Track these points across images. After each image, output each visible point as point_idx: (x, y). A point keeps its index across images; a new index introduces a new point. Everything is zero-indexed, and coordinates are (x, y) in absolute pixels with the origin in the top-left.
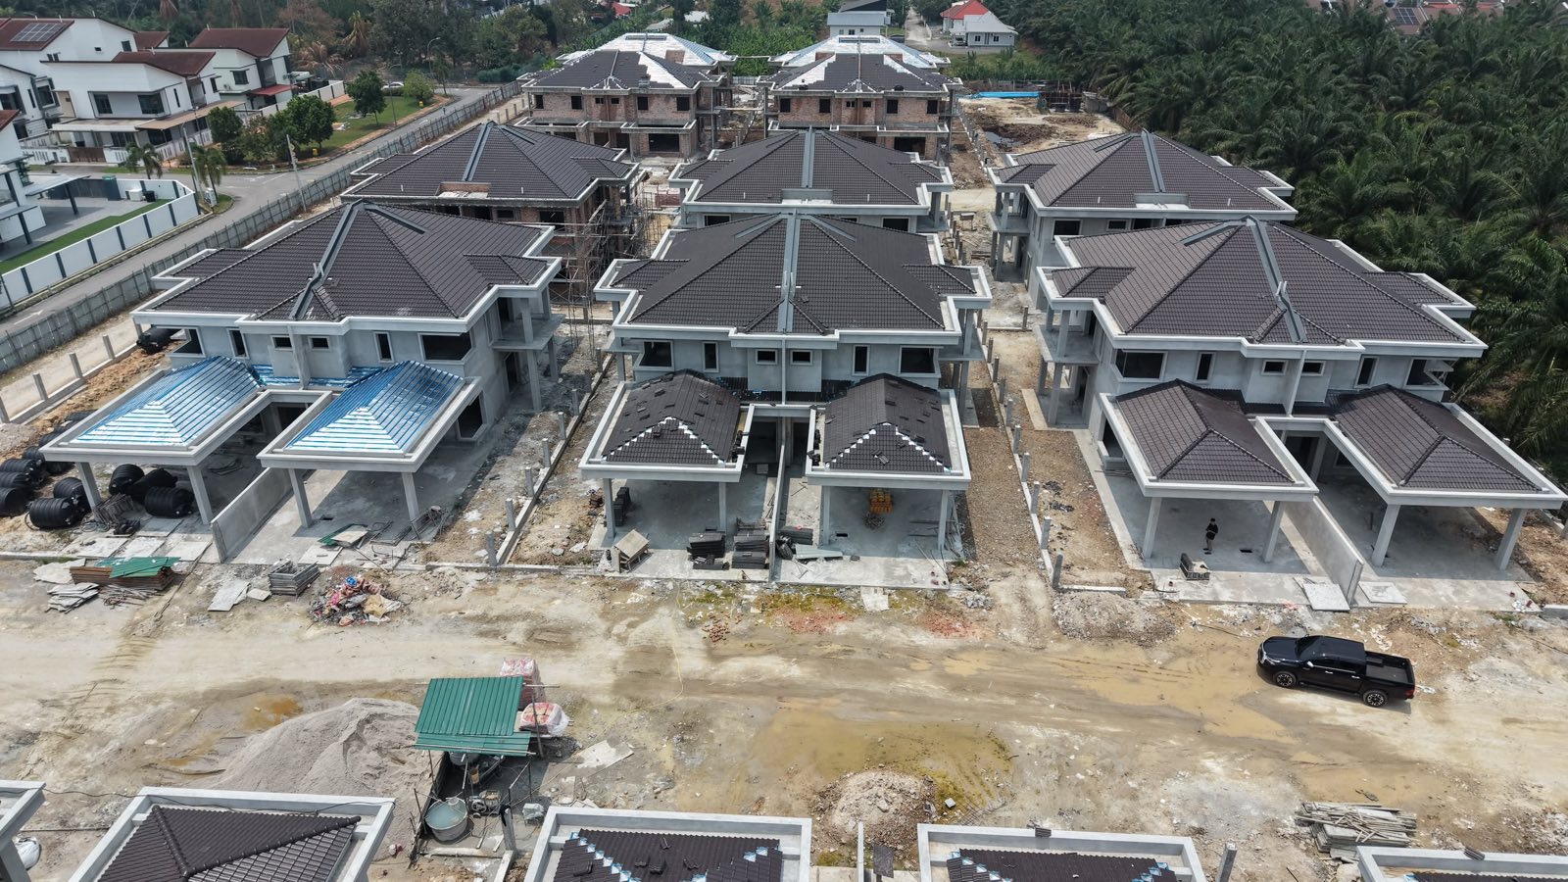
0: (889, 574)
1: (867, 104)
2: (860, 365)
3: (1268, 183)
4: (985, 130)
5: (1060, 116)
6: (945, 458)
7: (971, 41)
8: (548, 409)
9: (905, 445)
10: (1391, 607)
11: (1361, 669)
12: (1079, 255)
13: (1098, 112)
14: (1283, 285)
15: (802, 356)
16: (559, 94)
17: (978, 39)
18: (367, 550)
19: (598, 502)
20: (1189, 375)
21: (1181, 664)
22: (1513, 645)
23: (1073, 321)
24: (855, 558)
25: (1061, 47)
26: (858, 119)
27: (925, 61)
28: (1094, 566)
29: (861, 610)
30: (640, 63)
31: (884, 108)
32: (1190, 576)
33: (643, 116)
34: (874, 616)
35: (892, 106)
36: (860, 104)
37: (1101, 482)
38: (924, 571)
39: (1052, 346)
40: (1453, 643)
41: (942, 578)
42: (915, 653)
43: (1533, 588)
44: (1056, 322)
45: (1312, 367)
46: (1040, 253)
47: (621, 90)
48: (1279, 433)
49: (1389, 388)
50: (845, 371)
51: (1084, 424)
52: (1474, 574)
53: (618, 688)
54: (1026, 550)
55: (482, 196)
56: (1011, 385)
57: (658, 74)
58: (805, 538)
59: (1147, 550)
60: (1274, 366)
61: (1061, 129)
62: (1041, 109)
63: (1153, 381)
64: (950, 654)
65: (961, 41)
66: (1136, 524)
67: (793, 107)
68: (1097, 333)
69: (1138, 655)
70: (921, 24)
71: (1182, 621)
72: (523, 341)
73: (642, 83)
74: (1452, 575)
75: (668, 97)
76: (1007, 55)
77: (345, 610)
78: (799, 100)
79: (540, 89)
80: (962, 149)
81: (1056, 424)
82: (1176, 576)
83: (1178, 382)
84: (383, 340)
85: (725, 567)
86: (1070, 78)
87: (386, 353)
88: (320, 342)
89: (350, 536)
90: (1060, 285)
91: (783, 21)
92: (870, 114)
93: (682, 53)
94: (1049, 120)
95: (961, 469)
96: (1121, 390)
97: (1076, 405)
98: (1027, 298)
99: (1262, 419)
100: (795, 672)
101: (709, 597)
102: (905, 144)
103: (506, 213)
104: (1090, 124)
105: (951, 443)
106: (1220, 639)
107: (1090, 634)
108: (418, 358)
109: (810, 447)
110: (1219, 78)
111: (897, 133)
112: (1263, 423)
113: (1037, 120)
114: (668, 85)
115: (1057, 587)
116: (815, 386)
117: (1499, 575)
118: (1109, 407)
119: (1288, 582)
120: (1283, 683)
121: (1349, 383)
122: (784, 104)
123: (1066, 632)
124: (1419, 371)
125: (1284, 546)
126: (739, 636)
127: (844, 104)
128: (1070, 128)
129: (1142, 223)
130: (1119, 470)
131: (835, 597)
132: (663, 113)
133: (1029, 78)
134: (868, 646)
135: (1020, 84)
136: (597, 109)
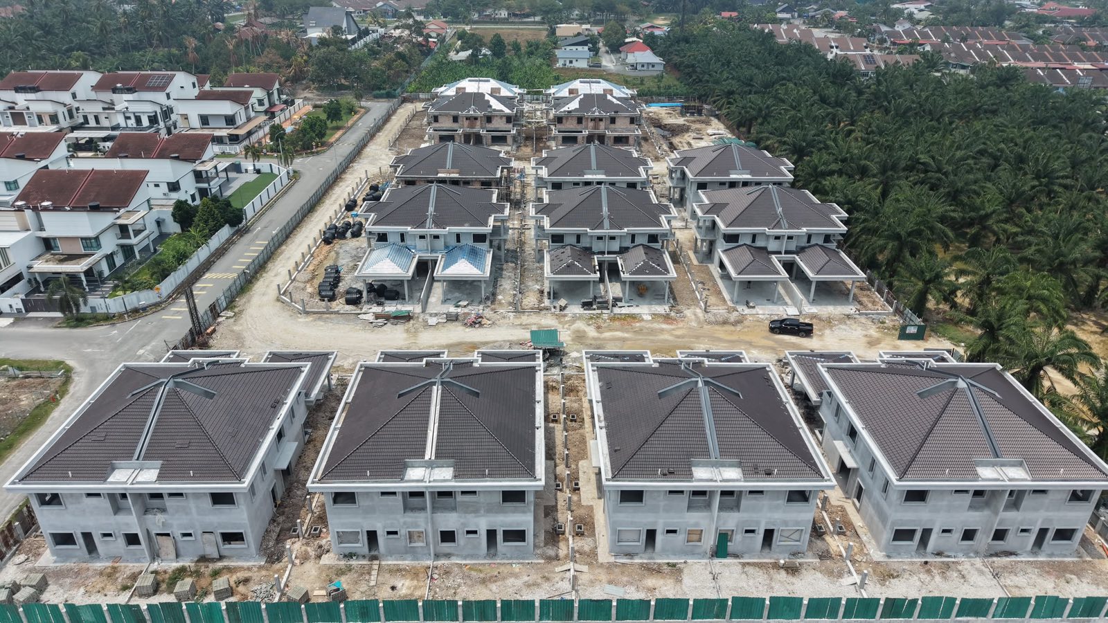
0: (650, 310)
1: (601, 120)
2: (633, 241)
3: (785, 164)
4: (655, 127)
5: (692, 118)
6: (667, 271)
7: (639, 67)
8: (507, 262)
9: (654, 267)
10: (813, 314)
11: (798, 326)
12: (709, 198)
13: (712, 116)
14: (780, 209)
15: (613, 238)
16: (446, 115)
17: (643, 66)
18: (470, 307)
19: (542, 292)
20: (749, 242)
21: (746, 330)
22: (848, 322)
23: (707, 224)
24: (637, 306)
25: (691, 77)
26: (596, 127)
27: (624, 93)
28: (718, 306)
29: (643, 320)
30: (486, 98)
31: (609, 122)
32: (749, 307)
33: (490, 126)
34: (647, 321)
35: (613, 120)
36: (597, 120)
37: (719, 282)
38: (662, 309)
39: (700, 233)
40: (830, 322)
41: (668, 310)
42: (662, 330)
43: (859, 307)
44: (700, 224)
45: (790, 238)
46: (691, 196)
47: (479, 114)
48: (780, 261)
49: (817, 244)
50: (628, 243)
51: (712, 262)
52: (841, 304)
53: (573, 340)
54: (695, 301)
55: (456, 175)
56: (684, 249)
57: (496, 105)
58: (620, 300)
59: (735, 300)
60: (777, 238)
61: (694, 126)
62: (682, 114)
63: (736, 244)
64: (673, 330)
65: (634, 67)
66: (731, 293)
67: (564, 121)
68: (716, 228)
69: (733, 328)
70: (607, 52)
71: (746, 319)
72: (500, 236)
73: (489, 110)
74: (834, 305)
75: (501, 117)
76: (660, 78)
77: (475, 323)
78: (567, 118)
79: (437, 113)
80: (646, 139)
81: (702, 262)
82: (745, 308)
83: (745, 244)
84: (458, 236)
85: (594, 309)
86: (696, 94)
87: (458, 240)
88: (436, 237)
89: (464, 303)
90: (702, 210)
91: (530, 54)
92: (602, 125)
93: (499, 89)
94: (687, 121)
95: (673, 273)
96: (725, 248)
97: (709, 254)
98: (686, 215)
99: (773, 256)
100: (626, 335)
101: (592, 318)
102: (620, 140)
103: (467, 183)
104: (708, 123)
105: (668, 267)
106: (758, 323)
107: (717, 323)
108: (470, 242)
109: (620, 269)
110: (768, 107)
111: (616, 134)
112: (774, 258)
113: (681, 121)
114: (502, 111)
115: (706, 311)
116: (617, 249)
117: (849, 304)
118: (721, 254)
119: (781, 308)
120: (776, 333)
121: (803, 243)
122: (559, 120)
123: (710, 323)
124: (827, 238)
125: (780, 298)
126: (605, 327)
127: (589, 120)
128: (698, 126)
129: (733, 184)
130: (726, 277)
131: (633, 317)
132: (498, 124)
133: (674, 95)
134: (647, 329)
135: (671, 98)
136: (466, 123)
